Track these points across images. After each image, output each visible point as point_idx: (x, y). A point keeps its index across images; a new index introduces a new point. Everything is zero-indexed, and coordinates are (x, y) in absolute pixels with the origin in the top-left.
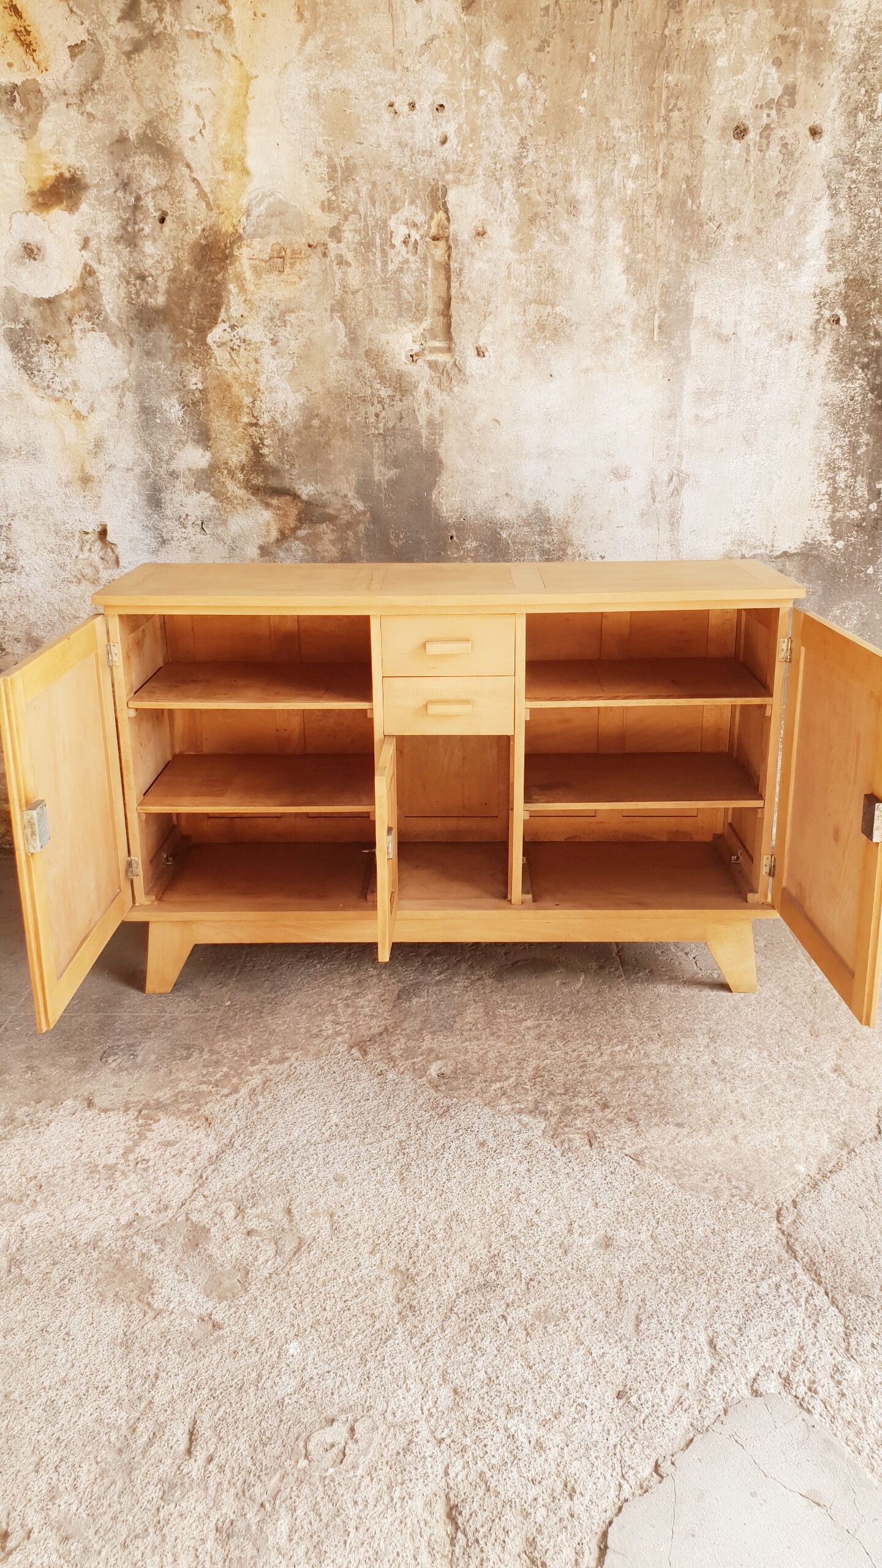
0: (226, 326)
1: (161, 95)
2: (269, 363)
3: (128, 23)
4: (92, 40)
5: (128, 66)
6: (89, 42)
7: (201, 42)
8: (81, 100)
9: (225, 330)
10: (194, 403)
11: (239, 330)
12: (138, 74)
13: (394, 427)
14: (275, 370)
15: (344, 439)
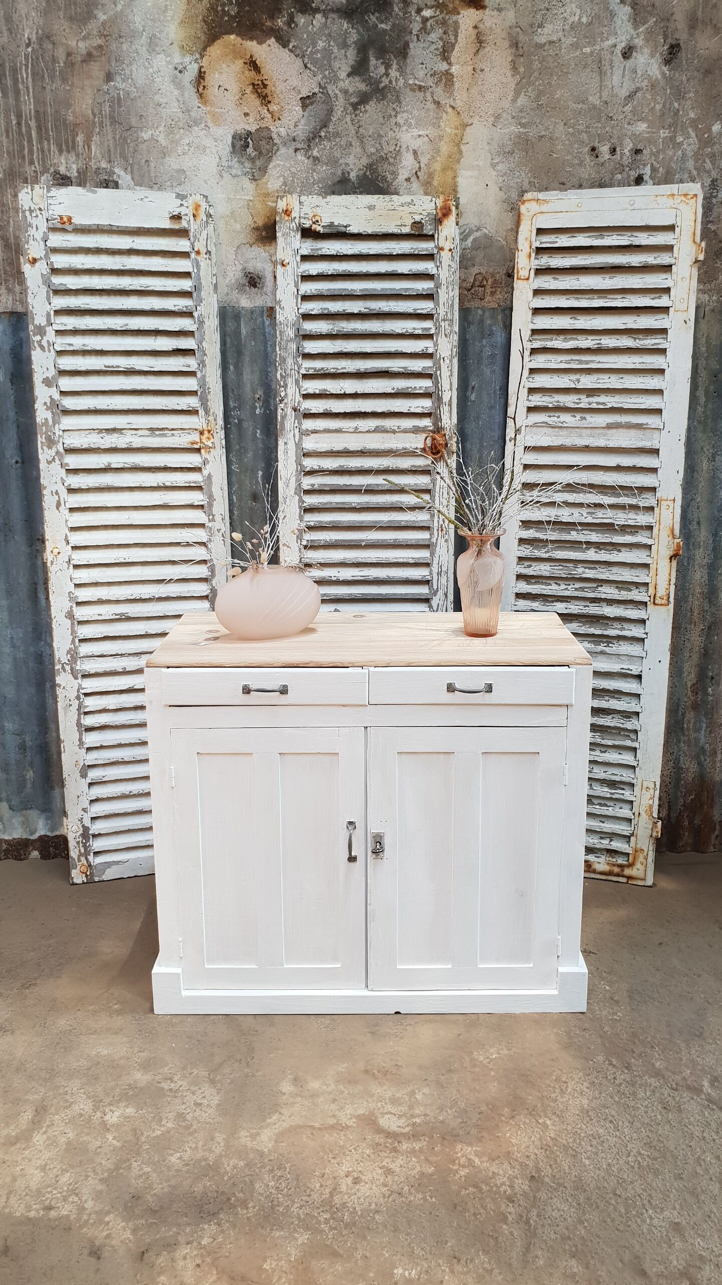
1: (383, 141)
3: (357, 78)
4: (322, 93)
5: (353, 116)
6: (320, 95)
7: (422, 94)
8: (309, 146)
12: (361, 123)
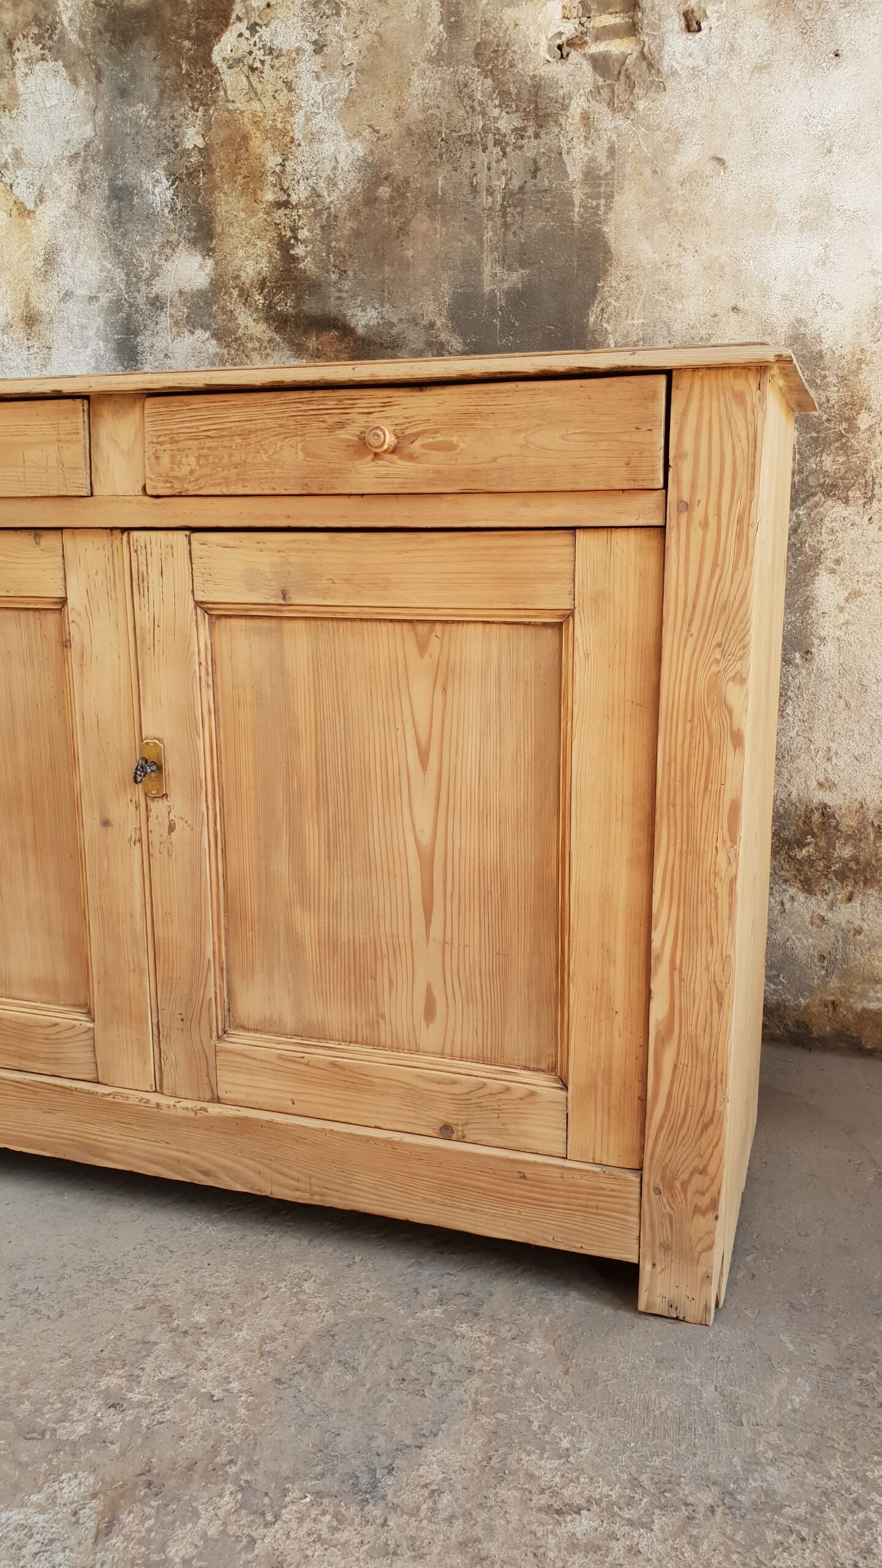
0: (242, 27)
2: (309, 88)
9: (241, 35)
10: (189, 175)
11: (263, 31)
13: (521, 188)
14: (319, 100)
15: (432, 218)
